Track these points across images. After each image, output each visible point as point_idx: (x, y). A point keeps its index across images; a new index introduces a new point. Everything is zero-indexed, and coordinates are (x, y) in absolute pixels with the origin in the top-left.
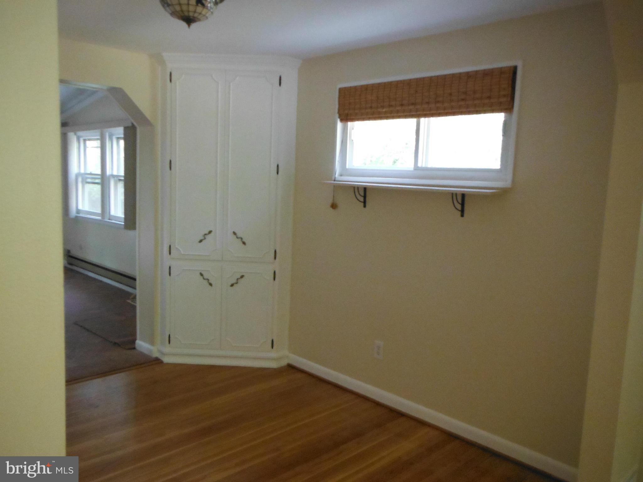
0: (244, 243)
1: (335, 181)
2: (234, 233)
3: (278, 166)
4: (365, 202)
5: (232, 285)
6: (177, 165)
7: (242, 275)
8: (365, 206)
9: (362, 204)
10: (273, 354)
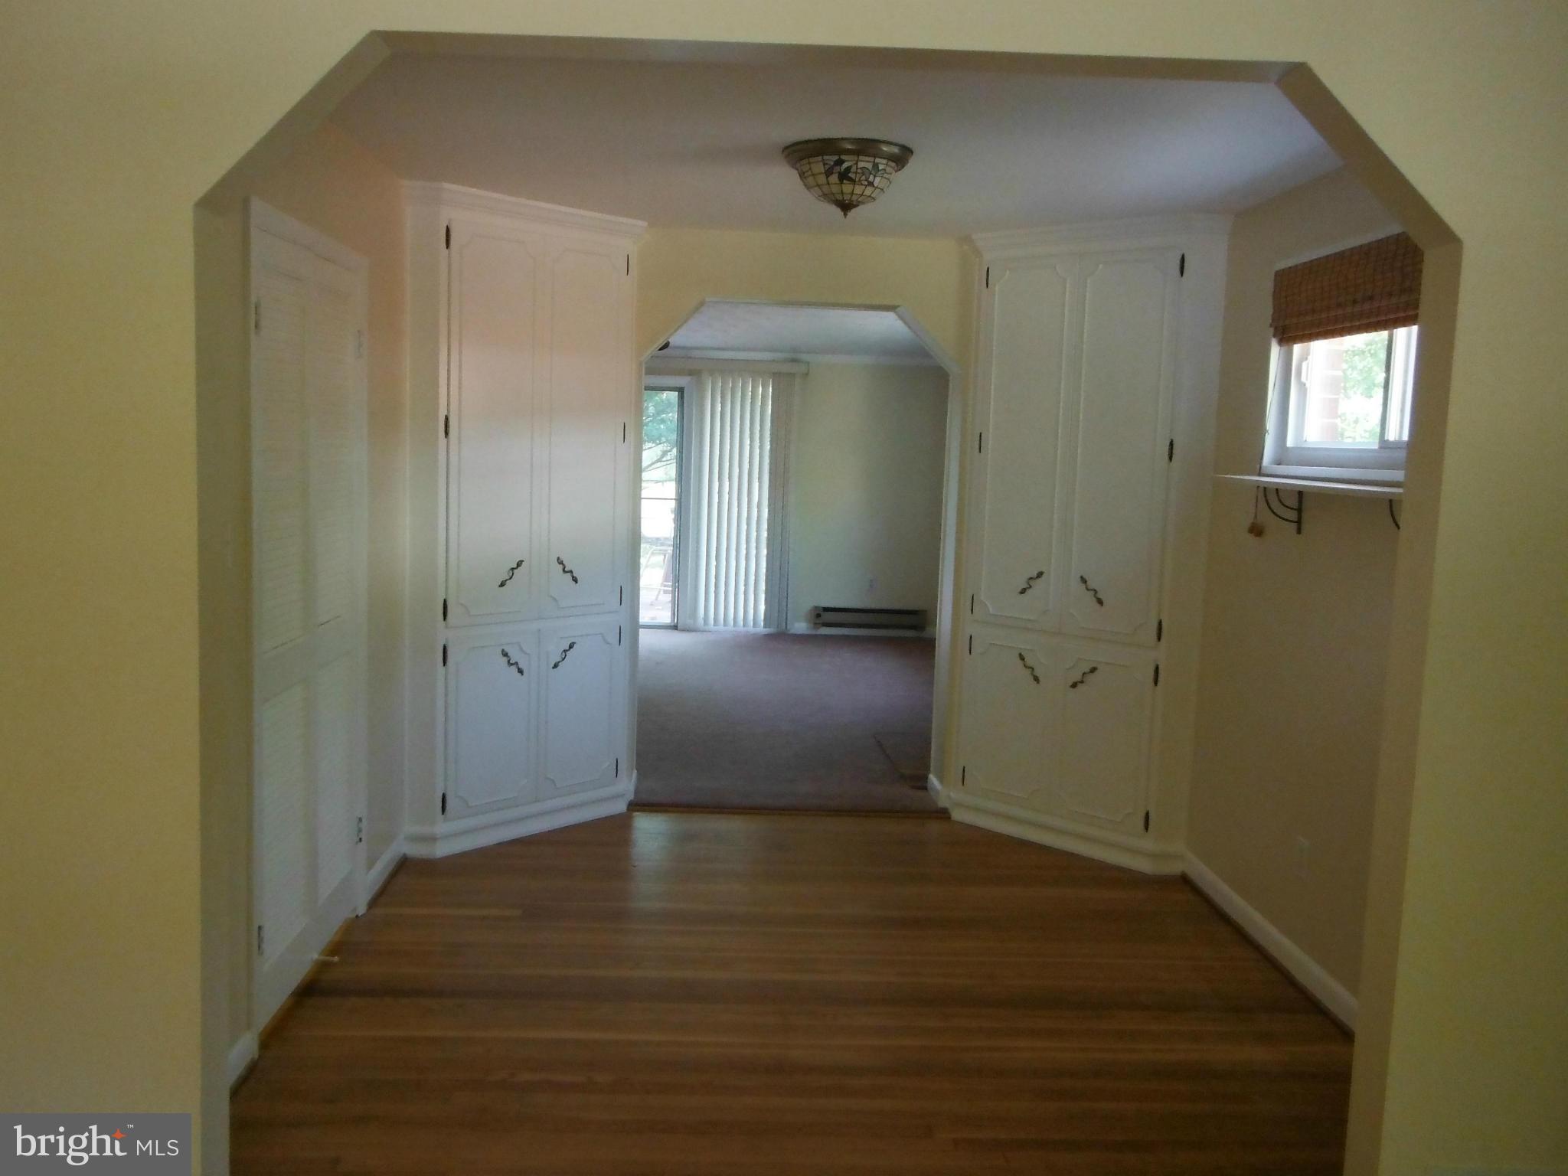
0: (1100, 602)
1: (1260, 474)
2: (1084, 580)
3: (1171, 444)
4: (1299, 522)
5: (1074, 685)
6: (990, 443)
7: (1091, 666)
8: (1299, 531)
9: (1294, 526)
10: (1148, 843)
